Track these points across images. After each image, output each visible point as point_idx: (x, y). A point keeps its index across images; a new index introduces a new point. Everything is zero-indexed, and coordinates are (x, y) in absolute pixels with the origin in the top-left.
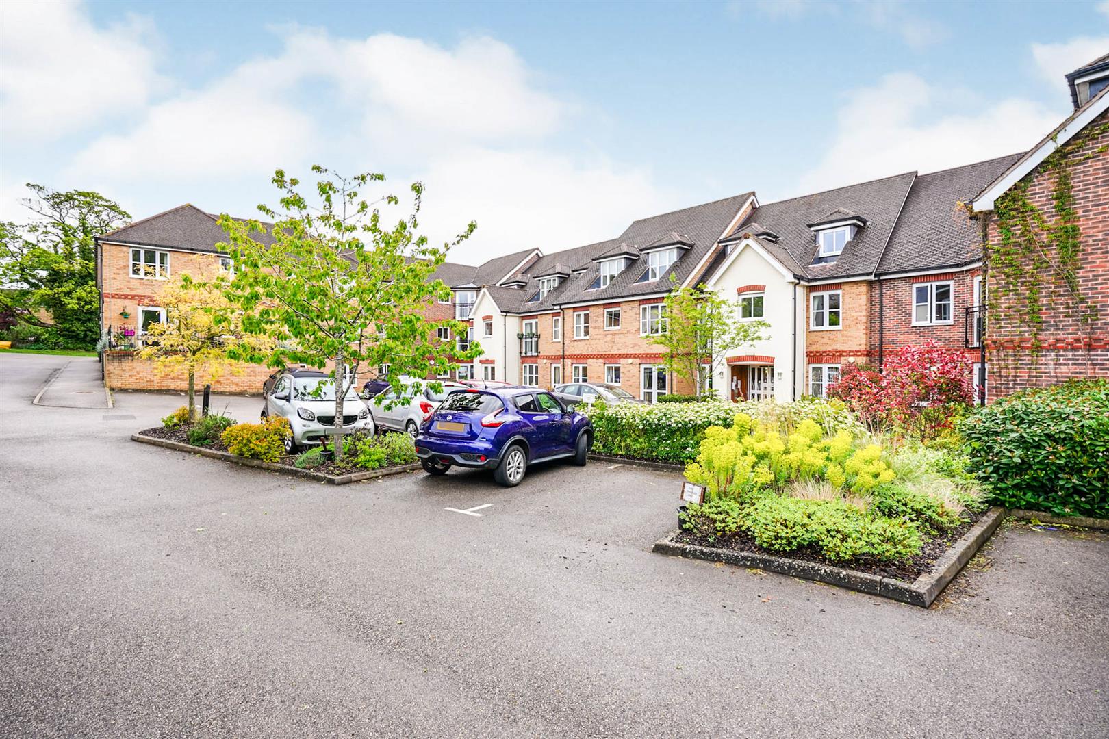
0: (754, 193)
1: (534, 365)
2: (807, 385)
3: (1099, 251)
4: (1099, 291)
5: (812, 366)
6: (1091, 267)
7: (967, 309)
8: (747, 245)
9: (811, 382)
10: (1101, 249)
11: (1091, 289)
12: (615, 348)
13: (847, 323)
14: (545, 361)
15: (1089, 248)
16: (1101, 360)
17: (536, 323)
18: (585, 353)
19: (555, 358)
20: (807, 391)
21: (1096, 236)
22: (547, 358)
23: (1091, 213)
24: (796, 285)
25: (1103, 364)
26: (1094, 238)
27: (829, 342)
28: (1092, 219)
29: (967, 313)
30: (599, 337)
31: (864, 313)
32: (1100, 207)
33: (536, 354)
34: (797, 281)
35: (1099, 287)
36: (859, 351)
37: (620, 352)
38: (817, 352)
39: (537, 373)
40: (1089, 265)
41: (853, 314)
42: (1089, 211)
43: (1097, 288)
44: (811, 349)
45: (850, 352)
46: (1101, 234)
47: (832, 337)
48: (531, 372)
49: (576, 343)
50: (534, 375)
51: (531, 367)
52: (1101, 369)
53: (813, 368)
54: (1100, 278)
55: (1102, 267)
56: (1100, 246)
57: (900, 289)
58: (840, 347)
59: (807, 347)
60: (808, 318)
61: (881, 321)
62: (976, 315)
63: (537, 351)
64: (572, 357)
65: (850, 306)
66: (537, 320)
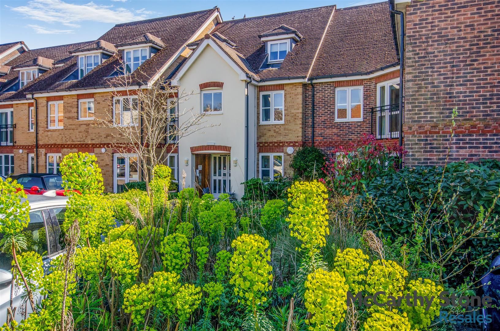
0: (216, 9)
1: (10, 155)
2: (258, 171)
3: (489, 46)
4: (488, 81)
5: (261, 155)
6: (483, 60)
7: (372, 109)
8: (208, 45)
9: (261, 169)
10: (489, 43)
11: (483, 80)
12: (89, 138)
13: (289, 118)
14: (21, 151)
15: (482, 42)
16: (490, 143)
17: (12, 112)
18: (59, 142)
19: (29, 149)
20: (258, 176)
21: (486, 32)
22: (23, 147)
23: (483, 11)
24: (248, 83)
25: (491, 147)
26: (485, 34)
27: (275, 134)
28: (483, 16)
29: (372, 112)
30: (73, 127)
31: (301, 111)
32: (489, 6)
33: (12, 144)
34: (249, 80)
35: (489, 78)
36: (297, 142)
37: (94, 142)
38: (265, 143)
39: (13, 163)
40: (481, 58)
41: (293, 111)
42: (481, 9)
43: (486, 79)
44: (260, 140)
45: (291, 142)
46: (490, 30)
47: (277, 130)
48: (7, 162)
49: (49, 133)
50: (10, 166)
51: (7, 157)
52: (490, 152)
53: (262, 157)
54: (489, 70)
55: (490, 59)
56: (489, 41)
57: (326, 92)
58: (282, 139)
59: (258, 138)
60: (258, 114)
61: (313, 117)
62: (378, 114)
63: (12, 140)
64: (46, 146)
65: (291, 104)
66: (12, 109)
